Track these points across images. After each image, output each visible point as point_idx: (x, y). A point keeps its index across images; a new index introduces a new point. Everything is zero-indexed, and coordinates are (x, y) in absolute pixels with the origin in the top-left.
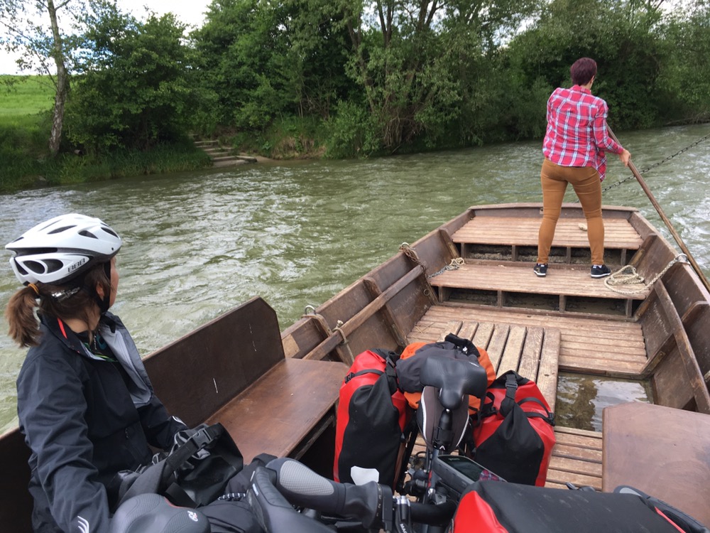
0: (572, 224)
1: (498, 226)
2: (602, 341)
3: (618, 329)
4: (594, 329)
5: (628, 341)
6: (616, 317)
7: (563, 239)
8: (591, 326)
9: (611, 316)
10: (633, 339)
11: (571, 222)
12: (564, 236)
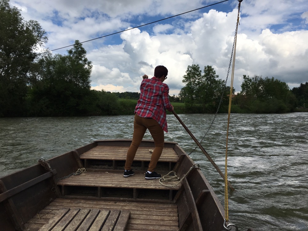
0: (147, 150)
1: (108, 150)
2: (154, 217)
3: (164, 209)
4: (151, 210)
5: (169, 216)
6: (164, 201)
7: (141, 157)
8: (150, 207)
9: (161, 201)
10: (172, 215)
11: (146, 149)
12: (141, 156)
